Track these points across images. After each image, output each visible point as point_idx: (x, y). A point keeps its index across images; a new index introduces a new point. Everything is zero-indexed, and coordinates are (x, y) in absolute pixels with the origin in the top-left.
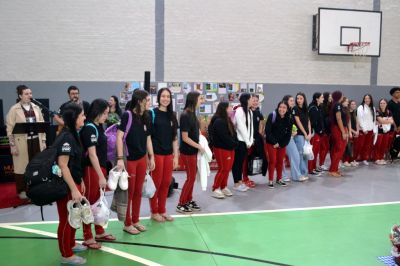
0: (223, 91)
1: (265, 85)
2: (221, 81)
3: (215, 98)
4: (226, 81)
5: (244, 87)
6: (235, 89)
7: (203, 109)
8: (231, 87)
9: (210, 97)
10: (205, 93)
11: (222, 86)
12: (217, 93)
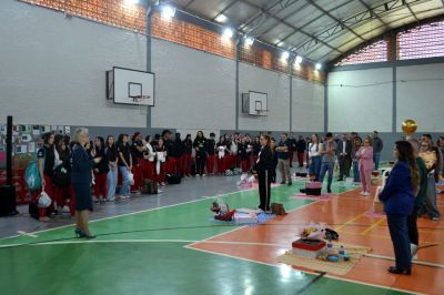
0: (36, 132)
1: (71, 127)
2: (35, 124)
3: (30, 138)
4: (39, 124)
5: (54, 129)
6: (47, 130)
7: (19, 149)
8: (43, 128)
9: (25, 138)
10: (20, 134)
11: (36, 127)
12: (31, 134)
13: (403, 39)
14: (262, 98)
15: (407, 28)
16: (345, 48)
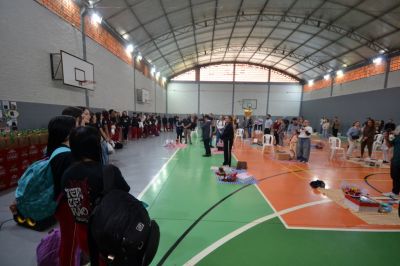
13: (202, 70)
14: (147, 93)
15: (205, 65)
16: (176, 72)
